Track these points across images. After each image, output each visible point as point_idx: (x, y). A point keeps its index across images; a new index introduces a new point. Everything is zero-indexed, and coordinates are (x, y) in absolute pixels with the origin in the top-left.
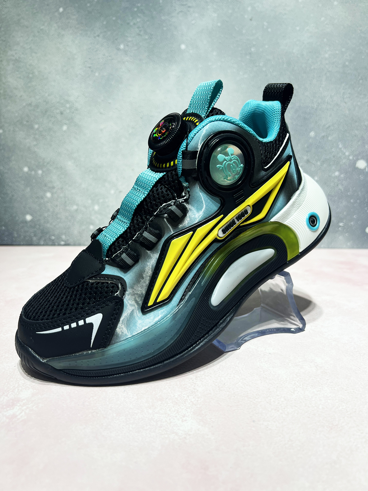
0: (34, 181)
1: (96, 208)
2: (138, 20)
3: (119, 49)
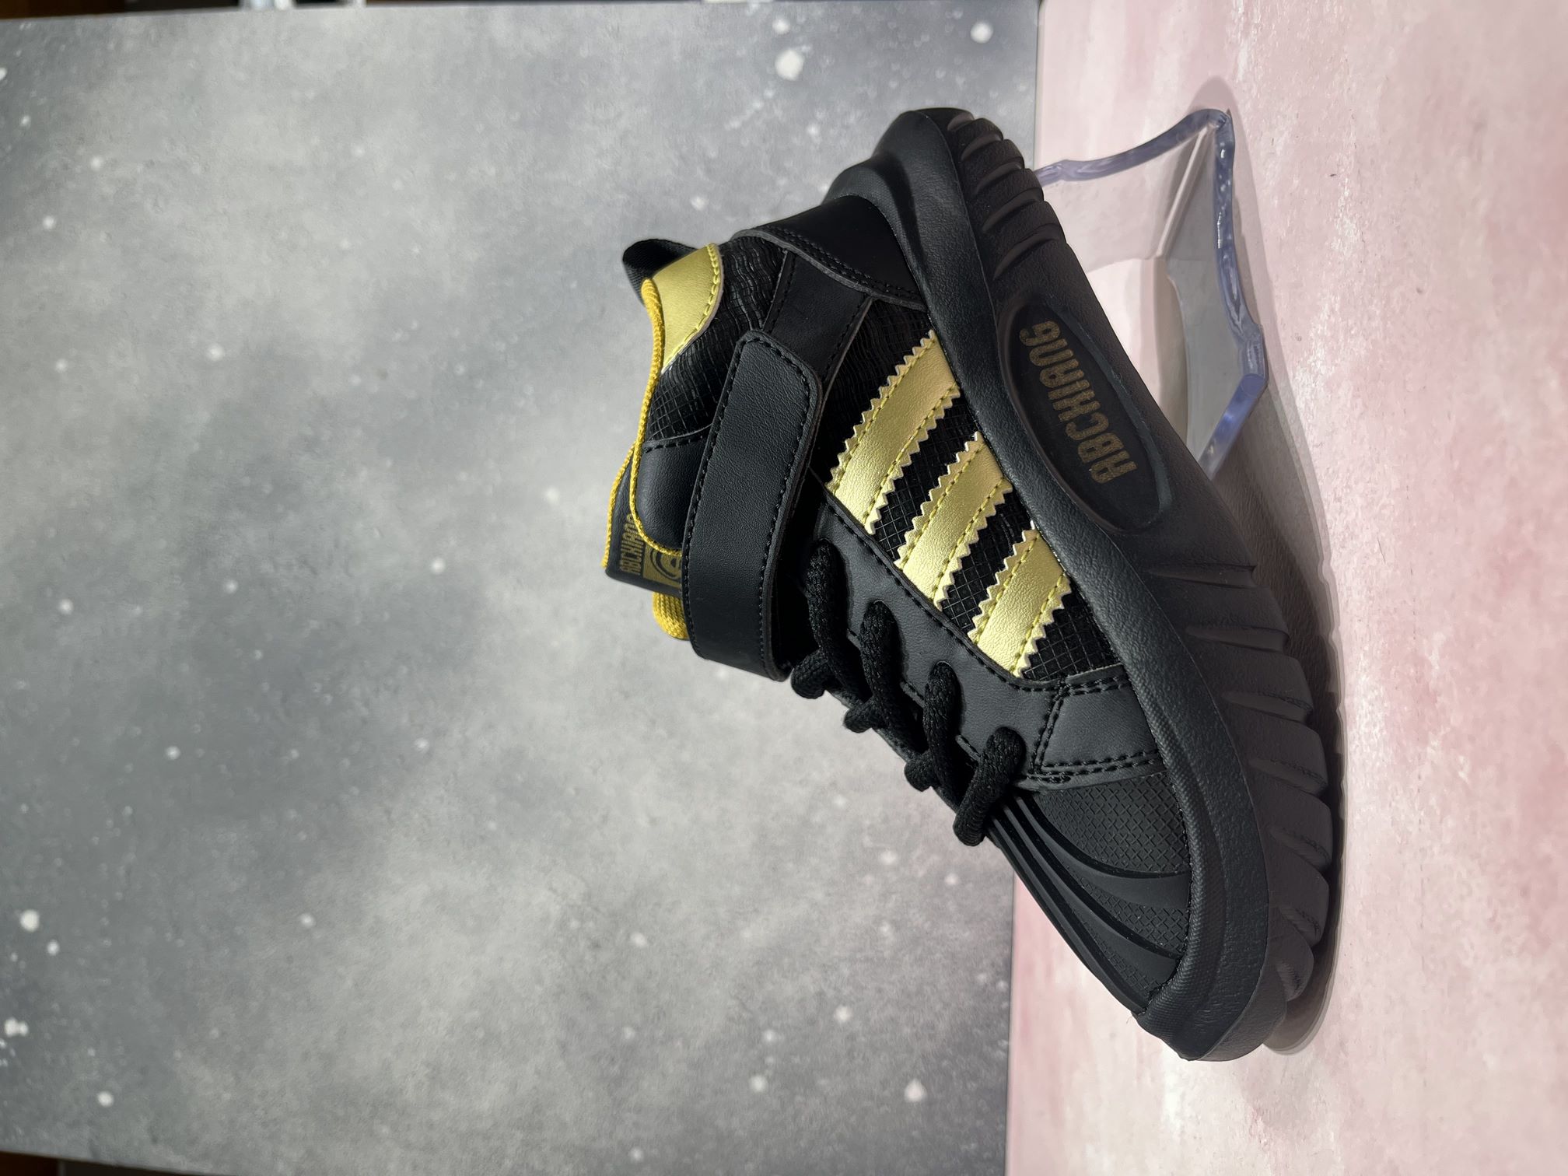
0: (796, 1060)
1: (889, 858)
2: (356, 691)
3: (429, 753)
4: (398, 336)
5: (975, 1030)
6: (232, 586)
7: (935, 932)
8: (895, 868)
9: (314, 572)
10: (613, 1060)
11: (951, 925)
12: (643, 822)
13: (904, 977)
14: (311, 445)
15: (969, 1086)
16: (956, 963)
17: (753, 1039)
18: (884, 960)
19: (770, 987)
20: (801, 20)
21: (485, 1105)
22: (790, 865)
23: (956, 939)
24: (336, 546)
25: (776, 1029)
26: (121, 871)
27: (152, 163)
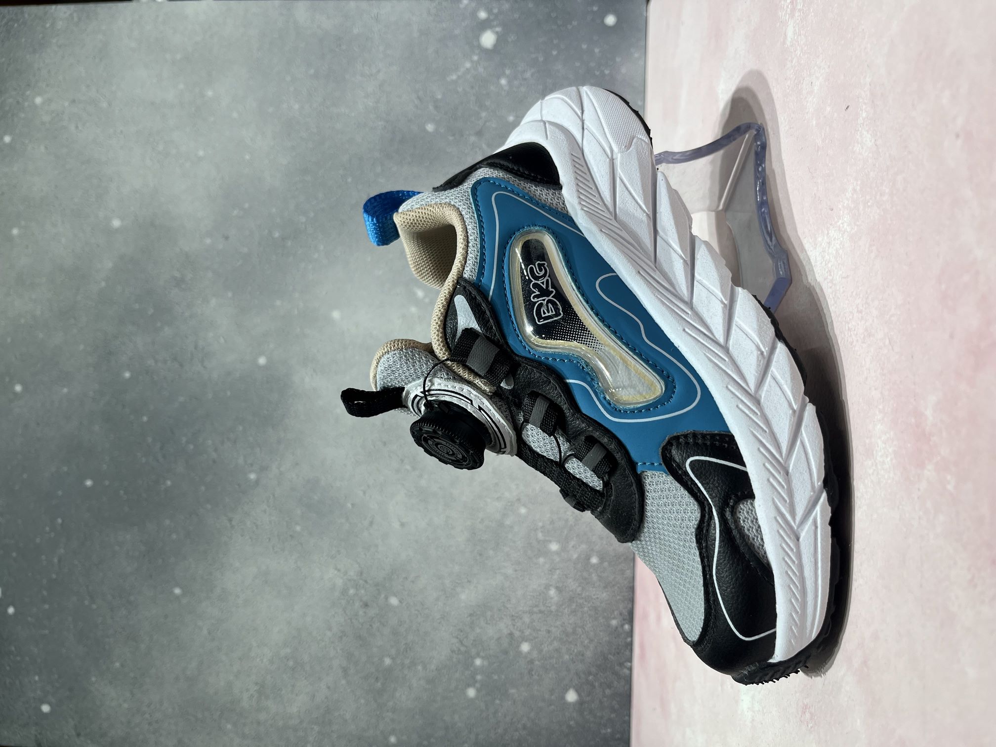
0: (496, 677)
1: (554, 547)
2: (210, 442)
3: (257, 482)
4: (235, 212)
5: (610, 657)
6: (127, 375)
7: (584, 595)
8: (557, 553)
9: (181, 365)
10: (377, 678)
11: (594, 589)
12: (396, 525)
13: (564, 623)
14: (179, 282)
15: (607, 693)
16: (597, 614)
17: (468, 663)
18: (552, 612)
19: (478, 630)
20: (496, 11)
21: (294, 709)
22: (491, 552)
23: (598, 598)
24: (196, 347)
25: (483, 658)
26: (56, 560)
27: (74, 101)
